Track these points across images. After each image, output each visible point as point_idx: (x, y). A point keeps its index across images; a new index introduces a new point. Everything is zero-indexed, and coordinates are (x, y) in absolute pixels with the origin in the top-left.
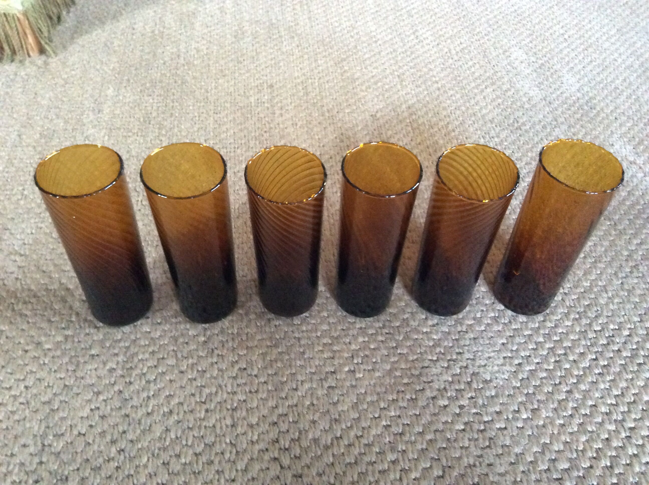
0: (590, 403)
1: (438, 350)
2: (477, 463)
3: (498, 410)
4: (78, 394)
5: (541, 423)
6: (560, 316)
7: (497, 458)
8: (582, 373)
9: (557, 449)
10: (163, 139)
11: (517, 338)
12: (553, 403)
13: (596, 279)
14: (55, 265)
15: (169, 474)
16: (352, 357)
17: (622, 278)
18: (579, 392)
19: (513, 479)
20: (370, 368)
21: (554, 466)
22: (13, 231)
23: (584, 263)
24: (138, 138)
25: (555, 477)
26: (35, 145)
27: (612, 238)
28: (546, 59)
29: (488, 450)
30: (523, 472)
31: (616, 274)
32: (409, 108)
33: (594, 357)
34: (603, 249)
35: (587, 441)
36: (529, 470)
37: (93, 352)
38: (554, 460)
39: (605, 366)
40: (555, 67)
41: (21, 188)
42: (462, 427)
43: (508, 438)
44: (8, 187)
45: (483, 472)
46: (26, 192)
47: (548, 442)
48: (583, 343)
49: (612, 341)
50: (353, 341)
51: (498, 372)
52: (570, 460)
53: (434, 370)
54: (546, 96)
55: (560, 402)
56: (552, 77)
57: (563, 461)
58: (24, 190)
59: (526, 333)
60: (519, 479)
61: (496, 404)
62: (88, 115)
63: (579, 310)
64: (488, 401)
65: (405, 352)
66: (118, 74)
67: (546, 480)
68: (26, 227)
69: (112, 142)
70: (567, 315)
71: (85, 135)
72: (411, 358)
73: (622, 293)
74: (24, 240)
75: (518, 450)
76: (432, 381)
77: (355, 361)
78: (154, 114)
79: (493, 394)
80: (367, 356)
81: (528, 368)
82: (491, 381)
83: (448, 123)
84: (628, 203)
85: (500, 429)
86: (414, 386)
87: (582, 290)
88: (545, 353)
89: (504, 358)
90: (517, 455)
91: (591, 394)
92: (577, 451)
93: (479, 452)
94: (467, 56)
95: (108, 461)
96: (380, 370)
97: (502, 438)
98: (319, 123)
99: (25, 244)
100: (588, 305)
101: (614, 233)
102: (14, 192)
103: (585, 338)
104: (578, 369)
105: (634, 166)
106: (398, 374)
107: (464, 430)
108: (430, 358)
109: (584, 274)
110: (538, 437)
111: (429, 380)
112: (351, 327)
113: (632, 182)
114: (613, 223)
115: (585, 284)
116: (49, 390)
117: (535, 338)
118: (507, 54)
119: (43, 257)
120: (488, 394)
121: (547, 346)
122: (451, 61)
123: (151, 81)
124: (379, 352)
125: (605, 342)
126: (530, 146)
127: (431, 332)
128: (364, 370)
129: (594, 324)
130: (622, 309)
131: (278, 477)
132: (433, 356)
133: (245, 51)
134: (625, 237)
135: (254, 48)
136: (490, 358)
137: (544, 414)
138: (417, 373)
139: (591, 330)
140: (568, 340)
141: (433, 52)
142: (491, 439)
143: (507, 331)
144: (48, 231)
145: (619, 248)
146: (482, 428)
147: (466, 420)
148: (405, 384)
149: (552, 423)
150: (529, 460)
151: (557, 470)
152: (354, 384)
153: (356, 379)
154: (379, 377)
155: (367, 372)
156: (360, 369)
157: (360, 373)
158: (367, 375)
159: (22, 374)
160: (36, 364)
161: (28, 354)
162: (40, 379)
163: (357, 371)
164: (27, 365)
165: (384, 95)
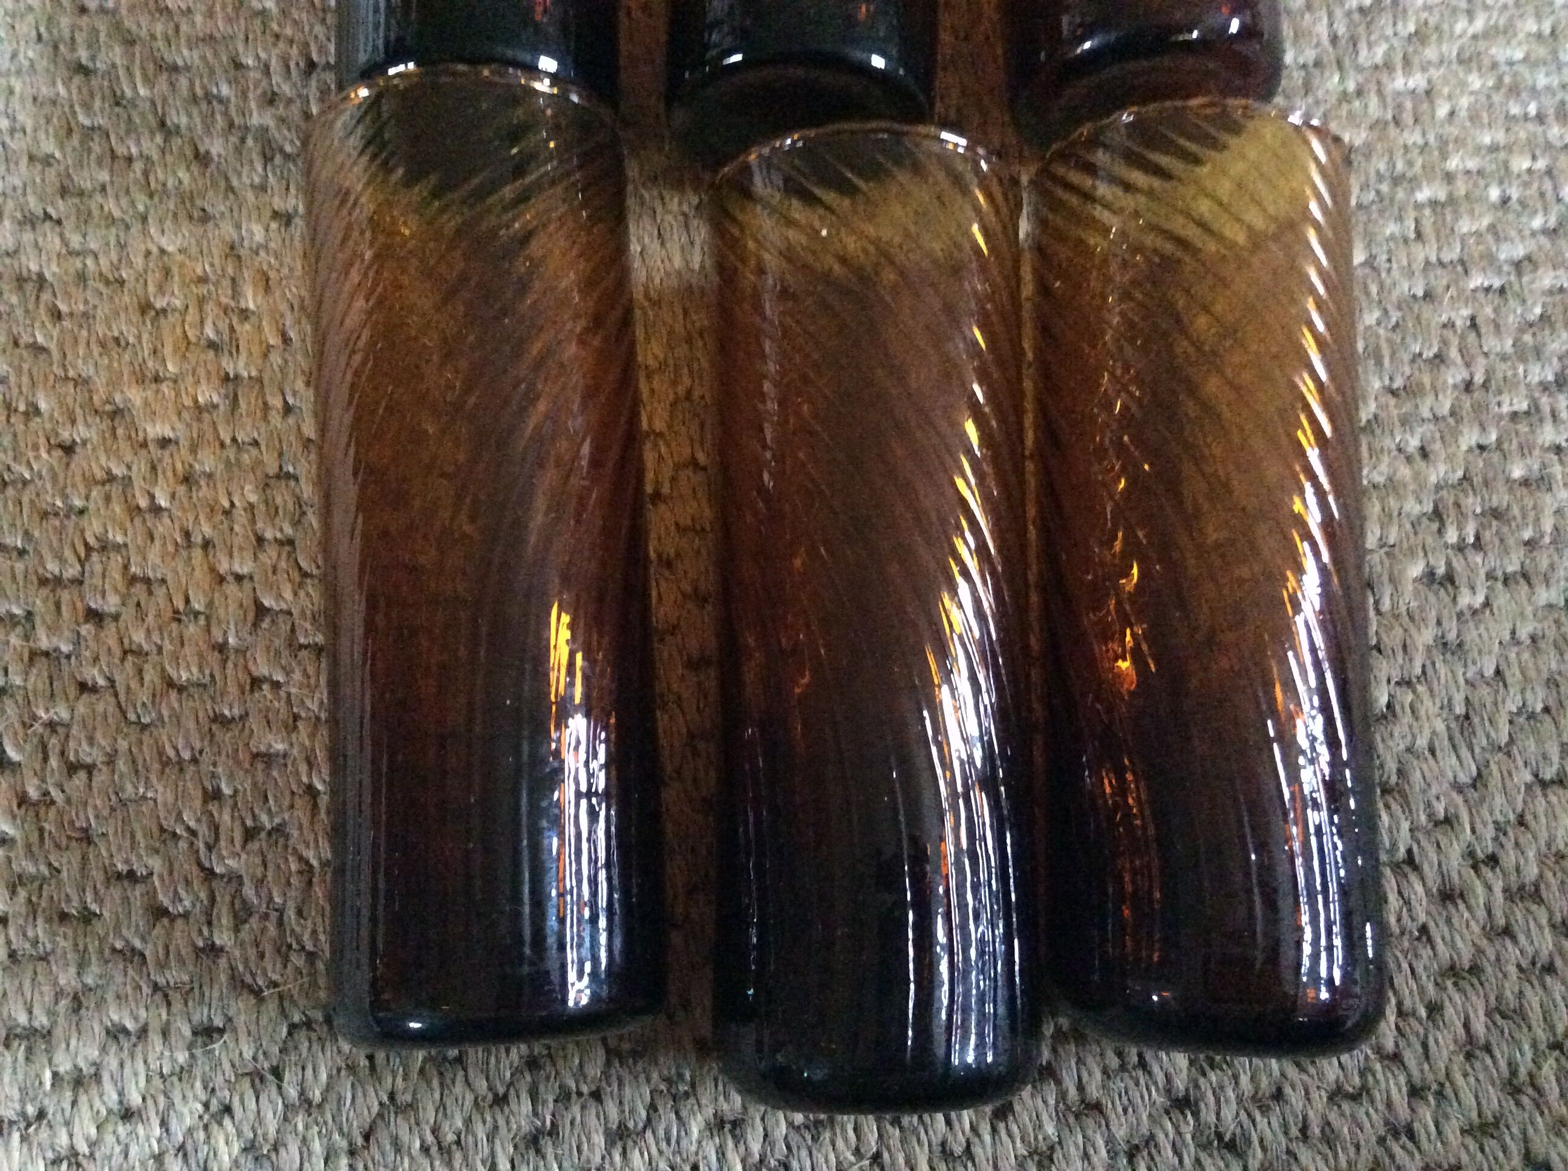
16: (1437, 514)
20: (1513, 566)
50: (1437, 446)
77: (1452, 536)
80: (1496, 514)
112: (1426, 380)
124: (1548, 498)
128: (1491, 575)
152: (1452, 636)
153: (1460, 615)
154: (1550, 606)
155: (1499, 585)
156: (1472, 569)
157: (1473, 588)
158: (1502, 598)
159: (68, 553)
160: (118, 508)
161: (79, 460)
162: (147, 581)
163: (1461, 580)
164: (82, 512)
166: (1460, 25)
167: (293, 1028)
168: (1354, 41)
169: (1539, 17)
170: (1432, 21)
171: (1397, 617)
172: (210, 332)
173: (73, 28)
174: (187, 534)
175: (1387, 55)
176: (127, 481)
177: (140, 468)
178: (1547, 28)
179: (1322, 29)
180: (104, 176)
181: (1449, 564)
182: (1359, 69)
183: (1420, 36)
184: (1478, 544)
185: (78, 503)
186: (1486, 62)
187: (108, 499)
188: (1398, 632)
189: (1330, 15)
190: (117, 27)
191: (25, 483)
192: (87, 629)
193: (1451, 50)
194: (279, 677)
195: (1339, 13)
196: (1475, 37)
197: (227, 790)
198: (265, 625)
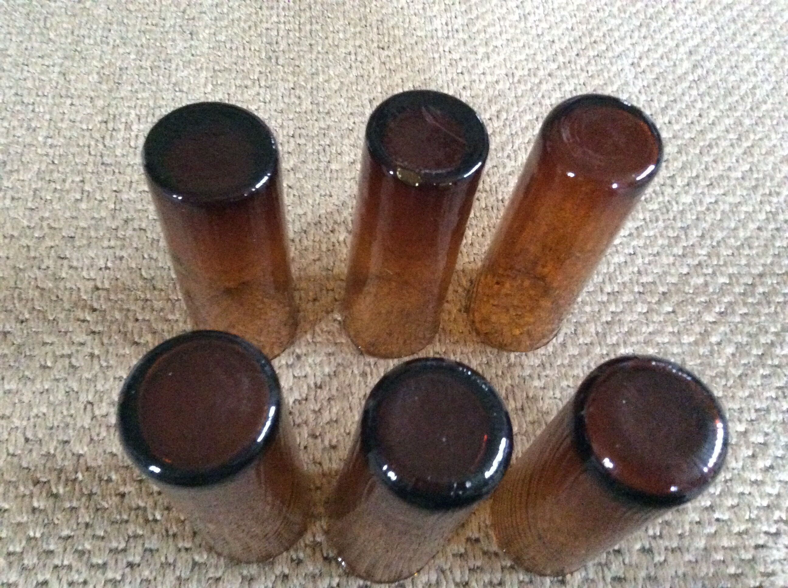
1: (777, 515)
4: (218, 580)
20: (675, 545)
22: (74, 263)
24: (262, 91)
26: (92, 94)
32: (691, 53)
41: (78, 179)
44: (55, 175)
53: (775, 552)
62: (174, 40)
65: (726, 517)
68: (96, 255)
71: (173, 80)
72: (736, 529)
74: (95, 280)
76: (773, 574)
78: (283, 45)
83: (754, 88)
86: (746, 581)
96: (692, 549)
98: (550, 75)
99: (97, 289)
102: (67, 186)
106: (719, 557)
108: (765, 528)
111: (770, 570)
116: (169, 571)
124: (687, 517)
127: (763, 482)
128: (666, 549)
132: (770, 526)
138: (749, 556)
148: (731, 576)
152: (652, 574)
153: (655, 565)
154: (690, 562)
155: (670, 553)
156: (659, 546)
157: (659, 554)
158: (671, 558)
159: (121, 538)
160: (141, 520)
161: (126, 500)
162: (151, 550)
163: (655, 551)
164: (127, 522)
165: (648, 26)
166: (644, 329)
168: (605, 335)
169: (673, 327)
170: (634, 327)
171: (631, 565)
173: (133, 327)
174: (167, 531)
175: (617, 340)
176: (145, 509)
177: (150, 503)
178: (676, 330)
179: (593, 330)
181: (650, 544)
182: (608, 345)
183: (629, 333)
184: (661, 536)
185: (125, 517)
186: (654, 343)
187: (137, 516)
188: (632, 572)
189: (596, 325)
190: (150, 326)
191: (106, 509)
192: (127, 570)
193: (641, 338)
195: (598, 324)
196: (650, 333)
198: (197, 568)
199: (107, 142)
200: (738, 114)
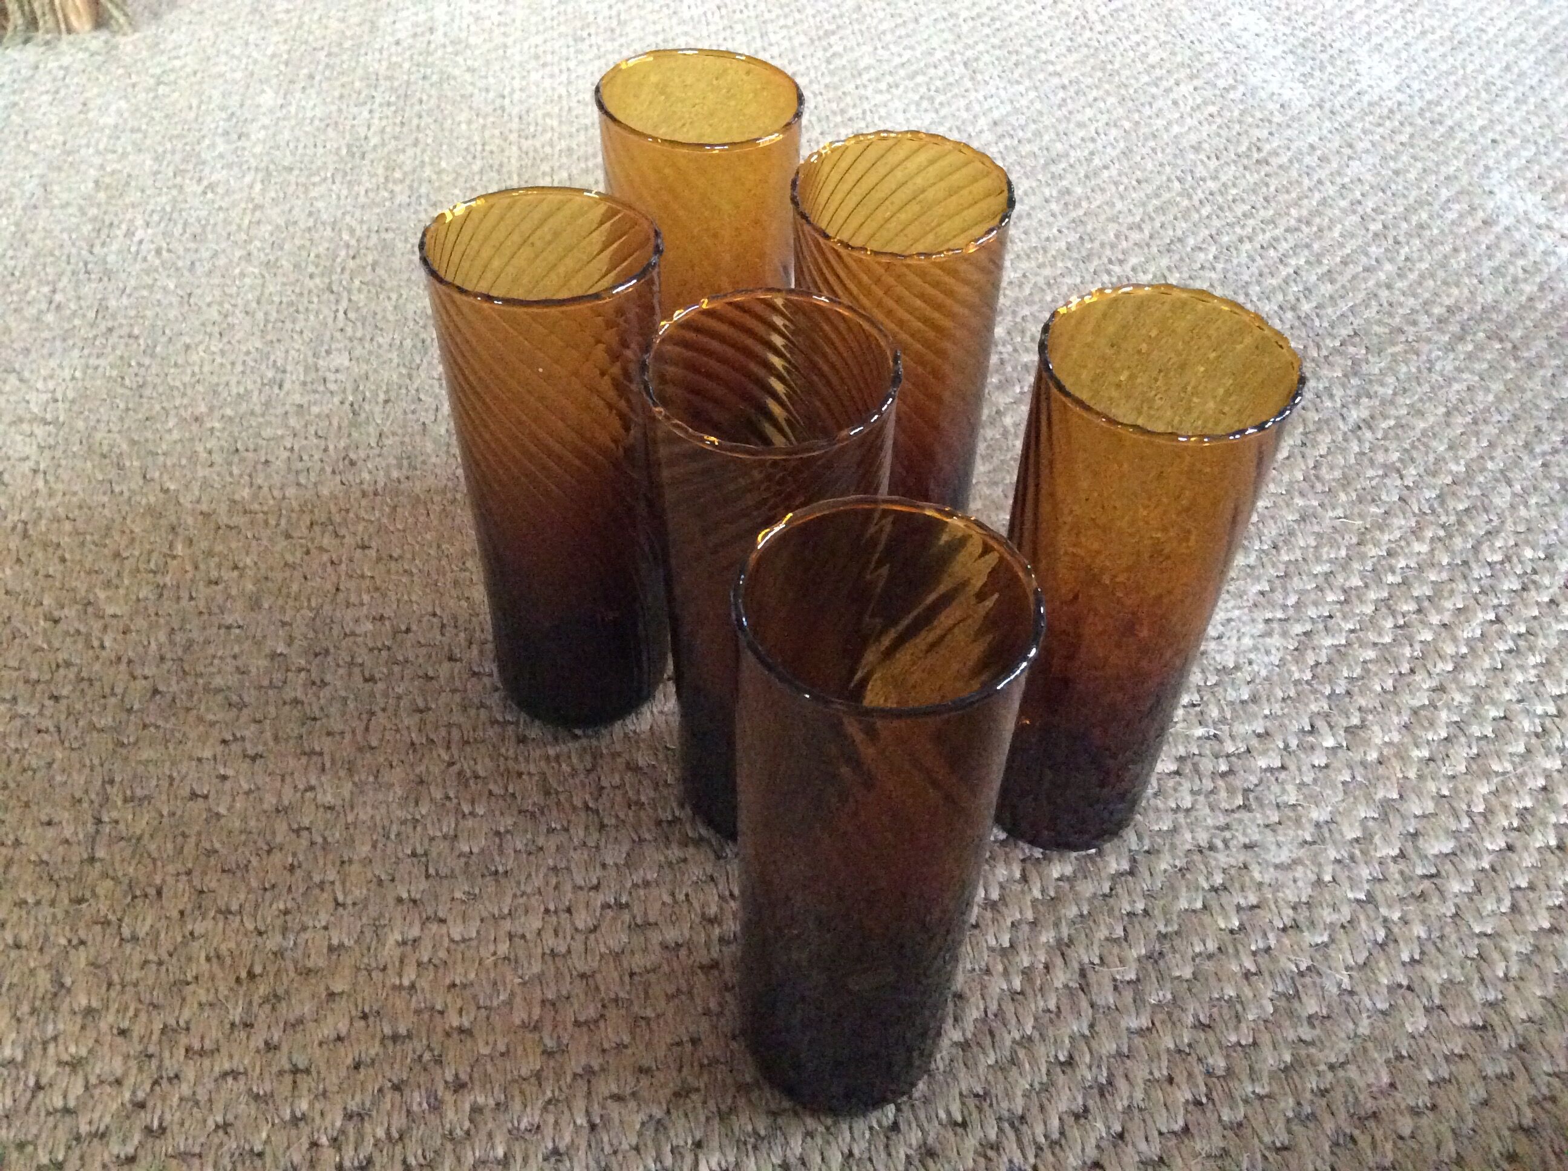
0: (1494, 713)
2: (1220, 844)
3: (1261, 730)
5: (1372, 756)
6: (1398, 534)
7: (1268, 831)
8: (1464, 650)
9: (1419, 812)
10: (397, 188)
11: (1296, 579)
12: (1399, 713)
13: (1481, 457)
14: (133, 443)
15: (428, 876)
17: (1544, 454)
18: (1461, 690)
19: (1314, 878)
21: (1417, 848)
22: (26, 374)
23: (1448, 425)
24: (335, 188)
25: (1420, 871)
27: (1509, 376)
28: (1316, 29)
29: (1245, 815)
30: (1338, 861)
31: (1527, 445)
33: (1492, 616)
34: (1491, 398)
35: (1496, 793)
36: (1352, 858)
37: (229, 620)
38: (1415, 835)
39: (1520, 635)
40: (1336, 45)
42: (1173, 767)
43: (1290, 788)
45: (1233, 862)
46: (58, 297)
47: (1396, 796)
48: (1462, 587)
49: (1534, 582)
51: (1255, 648)
52: (1455, 834)
54: (1322, 100)
55: (1415, 712)
56: (1333, 65)
57: (1437, 838)
58: (54, 291)
59: (1318, 569)
60: (1327, 878)
61: (1255, 716)
62: (212, 143)
63: (1444, 519)
64: (1234, 710)
66: (287, 64)
67: (1397, 876)
68: (60, 365)
69: (273, 194)
70: (1416, 532)
73: (1547, 485)
74: (53, 392)
75: (1320, 814)
78: (374, 141)
79: (1245, 697)
81: (1328, 642)
82: (1237, 668)
83: (1092, 153)
84: (1541, 306)
85: (1270, 769)
87: (1449, 480)
88: (1369, 609)
89: (1267, 621)
90: (1318, 825)
91: (1493, 693)
92: (1469, 814)
93: (1222, 820)
94: (1127, 25)
95: (269, 852)
97: (1276, 788)
99: (55, 400)
100: (1467, 510)
101: (1513, 364)
102: (29, 297)
103: (1465, 577)
104: (1455, 640)
105: (1546, 234)
107: (1177, 773)
109: (1450, 448)
110: (1368, 787)
113: (1548, 264)
114: (1509, 346)
115: (1454, 468)
117: (1340, 579)
118: (1222, 20)
119: (102, 426)
120: (1231, 695)
121: (1372, 595)
122: (1087, 34)
123: (365, 78)
125: (1516, 586)
126: (1294, 195)
129: (1485, 547)
130: (1550, 518)
131: (712, 879)
133: (591, 18)
134: (1541, 372)
135: (614, 12)
136: (1229, 620)
137: (1378, 737)
139: (1477, 561)
140: (1423, 582)
141: (1043, 18)
142: (1246, 791)
143: (1269, 566)
144: (115, 373)
145: (1529, 395)
146: (1223, 767)
147: (1182, 751)
149: (1402, 756)
150: (1350, 835)
151: (1424, 857)
159: (45, 668)
162: (90, 680)
164: (58, 649)
165: (932, 100)
167: (134, 897)
172: (152, 566)
176: (88, 636)
180: (106, 499)
185: (57, 645)
187: (75, 643)
192: (49, 703)
194: (160, 723)
197: (118, 779)
199: (97, 250)
200: (1065, 183)
